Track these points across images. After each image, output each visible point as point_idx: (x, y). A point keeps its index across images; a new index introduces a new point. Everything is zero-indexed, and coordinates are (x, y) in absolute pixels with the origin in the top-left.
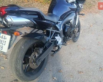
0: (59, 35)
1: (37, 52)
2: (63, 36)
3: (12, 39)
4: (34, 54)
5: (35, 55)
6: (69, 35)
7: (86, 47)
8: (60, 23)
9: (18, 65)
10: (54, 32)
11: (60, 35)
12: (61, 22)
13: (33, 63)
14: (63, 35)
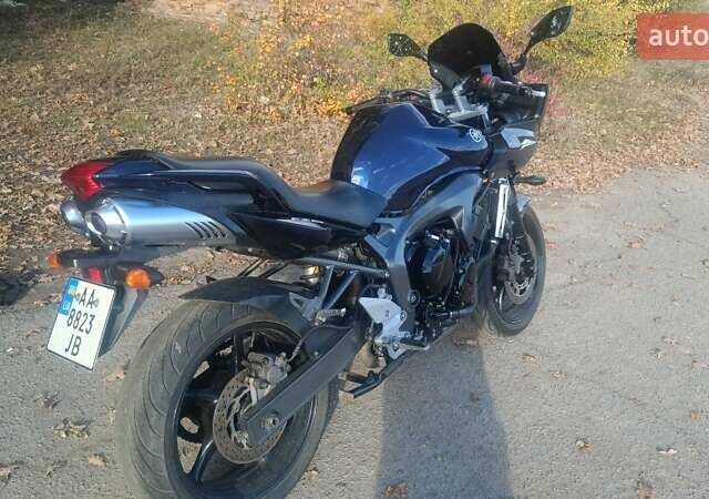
0: (384, 291)
1: (256, 377)
2: (411, 298)
3: (123, 306)
4: (240, 385)
5: (246, 391)
6: (449, 292)
7: (574, 365)
8: (394, 231)
9: (152, 434)
10: (354, 274)
11: (390, 291)
12: (396, 222)
13: (235, 434)
14: (411, 291)
